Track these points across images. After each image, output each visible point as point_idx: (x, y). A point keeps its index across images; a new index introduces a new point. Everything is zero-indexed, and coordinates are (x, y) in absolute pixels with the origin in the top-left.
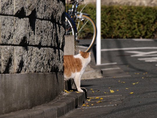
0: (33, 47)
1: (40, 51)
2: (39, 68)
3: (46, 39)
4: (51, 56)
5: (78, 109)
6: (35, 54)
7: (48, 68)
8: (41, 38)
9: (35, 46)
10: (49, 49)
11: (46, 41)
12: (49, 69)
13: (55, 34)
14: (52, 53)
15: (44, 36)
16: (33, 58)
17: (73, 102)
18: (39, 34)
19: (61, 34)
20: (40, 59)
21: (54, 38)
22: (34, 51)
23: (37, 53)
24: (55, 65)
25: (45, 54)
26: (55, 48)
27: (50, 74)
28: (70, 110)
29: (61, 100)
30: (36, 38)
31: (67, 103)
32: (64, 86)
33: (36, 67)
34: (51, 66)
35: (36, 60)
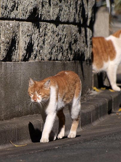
0: (47, 23)
1: (57, 29)
2: (56, 54)
3: (66, 13)
4: (74, 37)
5: (112, 115)
6: (50, 33)
7: (69, 55)
8: (60, 10)
9: (51, 22)
10: (70, 27)
11: (67, 14)
12: (70, 57)
13: (80, 4)
14: (76, 33)
15: (64, 7)
16: (47, 40)
17: (104, 105)
18: (57, 4)
19: (89, 4)
20: (57, 42)
21: (78, 11)
22: (49, 30)
23: (53, 32)
24: (79, 50)
25: (65, 33)
26: (79, 25)
27: (72, 63)
28: (100, 117)
29: (88, 101)
30: (52, 9)
31: (95, 106)
32: (93, 81)
33: (51, 53)
34: (73, 52)
35: (51, 42)
